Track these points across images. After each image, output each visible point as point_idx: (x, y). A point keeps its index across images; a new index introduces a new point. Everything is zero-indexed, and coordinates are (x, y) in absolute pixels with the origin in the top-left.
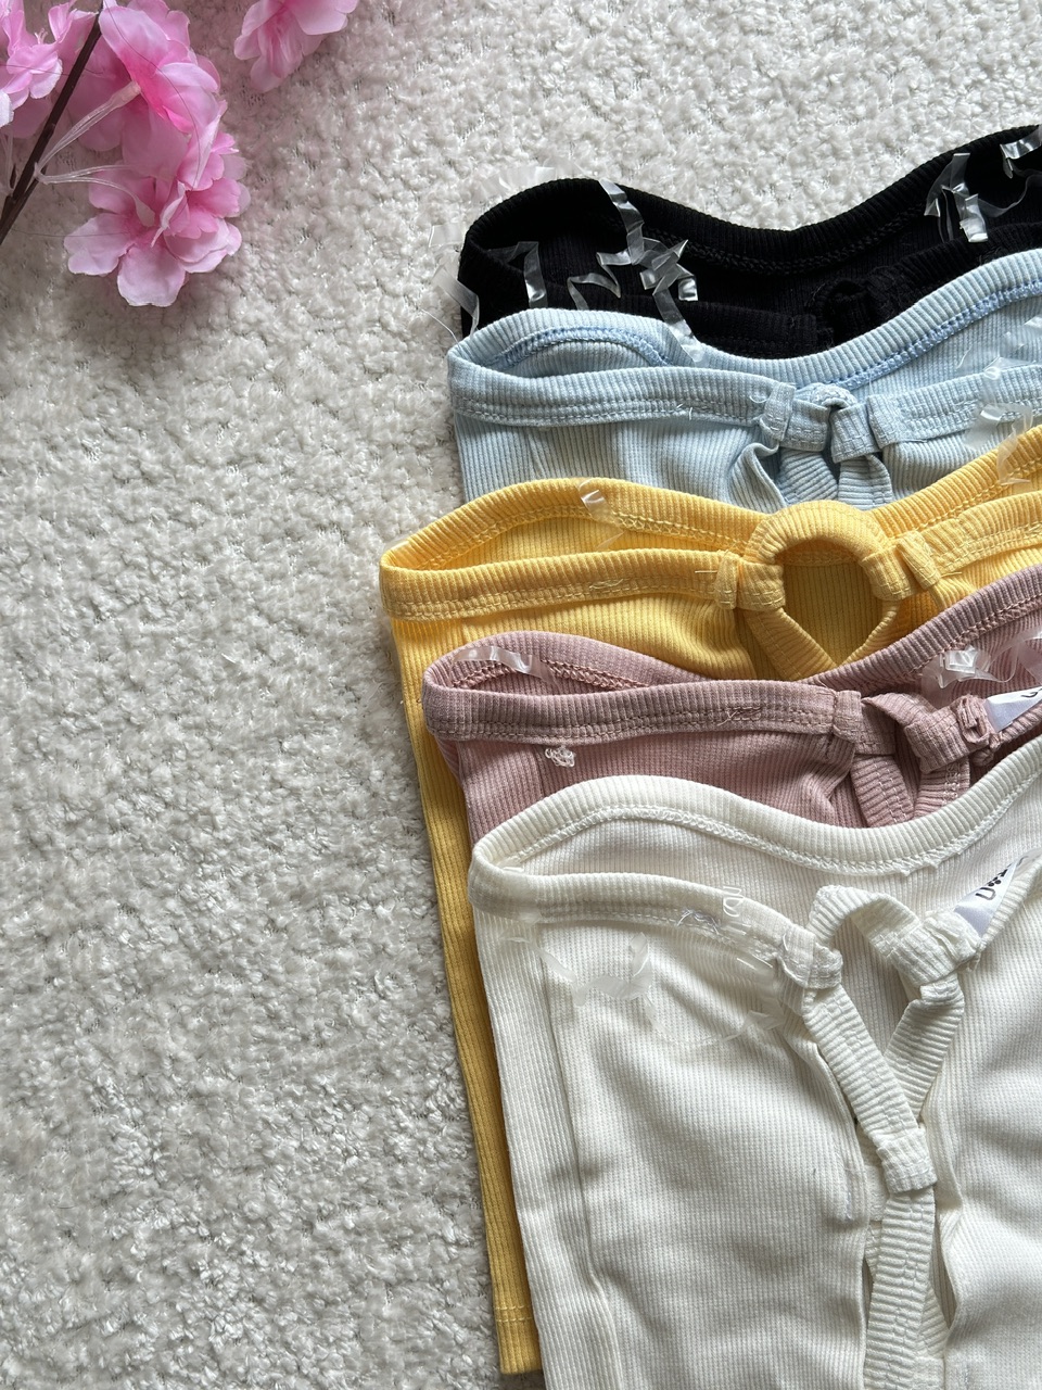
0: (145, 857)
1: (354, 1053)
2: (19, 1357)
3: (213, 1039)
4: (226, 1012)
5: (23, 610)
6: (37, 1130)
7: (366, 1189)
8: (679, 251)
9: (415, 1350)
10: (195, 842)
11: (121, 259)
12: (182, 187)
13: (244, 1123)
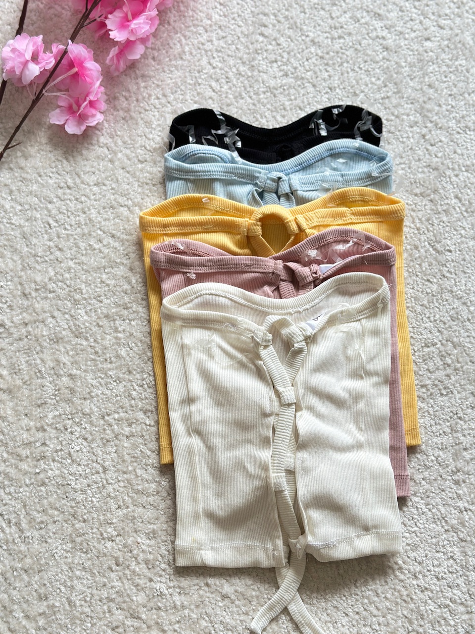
0: (59, 302)
1: (121, 366)
2: (8, 452)
3: (77, 358)
4: (81, 350)
5: (27, 224)
6: (19, 382)
7: (122, 407)
8: (236, 132)
9: (134, 457)
10: (75, 297)
11: (67, 120)
12: (88, 99)
13: (85, 385)
